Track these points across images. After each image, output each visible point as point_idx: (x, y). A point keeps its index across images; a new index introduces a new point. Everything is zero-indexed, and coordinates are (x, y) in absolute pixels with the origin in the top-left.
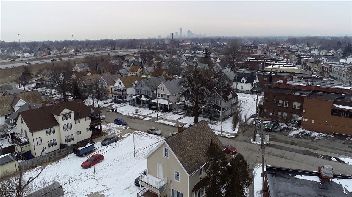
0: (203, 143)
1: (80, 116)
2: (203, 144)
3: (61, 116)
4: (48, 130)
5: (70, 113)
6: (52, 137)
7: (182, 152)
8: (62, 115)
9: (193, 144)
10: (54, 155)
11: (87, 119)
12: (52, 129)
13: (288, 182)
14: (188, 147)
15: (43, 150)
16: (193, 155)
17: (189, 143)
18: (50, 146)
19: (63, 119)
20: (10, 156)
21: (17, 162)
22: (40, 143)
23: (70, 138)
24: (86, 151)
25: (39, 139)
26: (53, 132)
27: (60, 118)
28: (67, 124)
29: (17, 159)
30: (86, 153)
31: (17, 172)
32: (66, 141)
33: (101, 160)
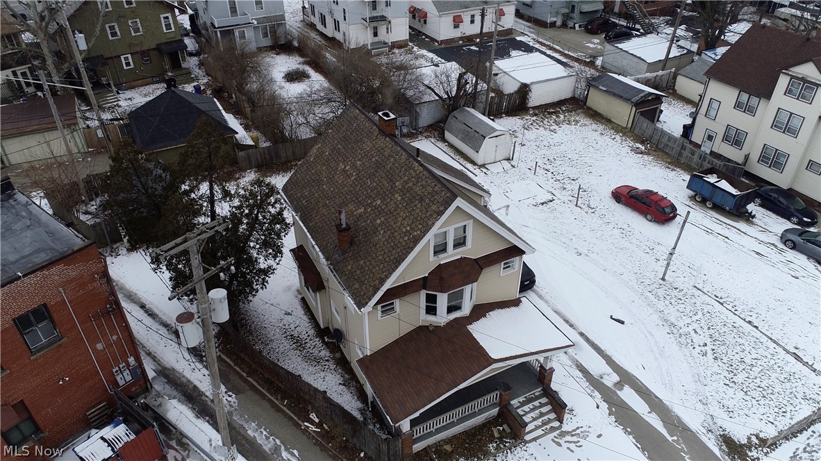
0: (362, 210)
2: (359, 211)
3: (789, 78)
4: (745, 97)
5: (819, 85)
6: (741, 121)
7: (327, 154)
8: (792, 77)
9: (353, 178)
10: (689, 155)
12: (754, 100)
13: (17, 261)
14: (343, 167)
15: (710, 138)
16: (324, 187)
17: (354, 166)
18: (726, 138)
19: (788, 92)
20: (642, 94)
21: (634, 109)
22: (713, 113)
23: (774, 159)
24: (707, 194)
25: (715, 105)
26: (750, 110)
27: (783, 82)
28: (792, 114)
29: (637, 105)
30: (705, 197)
31: (626, 128)
32: (763, 158)
33: (649, 217)
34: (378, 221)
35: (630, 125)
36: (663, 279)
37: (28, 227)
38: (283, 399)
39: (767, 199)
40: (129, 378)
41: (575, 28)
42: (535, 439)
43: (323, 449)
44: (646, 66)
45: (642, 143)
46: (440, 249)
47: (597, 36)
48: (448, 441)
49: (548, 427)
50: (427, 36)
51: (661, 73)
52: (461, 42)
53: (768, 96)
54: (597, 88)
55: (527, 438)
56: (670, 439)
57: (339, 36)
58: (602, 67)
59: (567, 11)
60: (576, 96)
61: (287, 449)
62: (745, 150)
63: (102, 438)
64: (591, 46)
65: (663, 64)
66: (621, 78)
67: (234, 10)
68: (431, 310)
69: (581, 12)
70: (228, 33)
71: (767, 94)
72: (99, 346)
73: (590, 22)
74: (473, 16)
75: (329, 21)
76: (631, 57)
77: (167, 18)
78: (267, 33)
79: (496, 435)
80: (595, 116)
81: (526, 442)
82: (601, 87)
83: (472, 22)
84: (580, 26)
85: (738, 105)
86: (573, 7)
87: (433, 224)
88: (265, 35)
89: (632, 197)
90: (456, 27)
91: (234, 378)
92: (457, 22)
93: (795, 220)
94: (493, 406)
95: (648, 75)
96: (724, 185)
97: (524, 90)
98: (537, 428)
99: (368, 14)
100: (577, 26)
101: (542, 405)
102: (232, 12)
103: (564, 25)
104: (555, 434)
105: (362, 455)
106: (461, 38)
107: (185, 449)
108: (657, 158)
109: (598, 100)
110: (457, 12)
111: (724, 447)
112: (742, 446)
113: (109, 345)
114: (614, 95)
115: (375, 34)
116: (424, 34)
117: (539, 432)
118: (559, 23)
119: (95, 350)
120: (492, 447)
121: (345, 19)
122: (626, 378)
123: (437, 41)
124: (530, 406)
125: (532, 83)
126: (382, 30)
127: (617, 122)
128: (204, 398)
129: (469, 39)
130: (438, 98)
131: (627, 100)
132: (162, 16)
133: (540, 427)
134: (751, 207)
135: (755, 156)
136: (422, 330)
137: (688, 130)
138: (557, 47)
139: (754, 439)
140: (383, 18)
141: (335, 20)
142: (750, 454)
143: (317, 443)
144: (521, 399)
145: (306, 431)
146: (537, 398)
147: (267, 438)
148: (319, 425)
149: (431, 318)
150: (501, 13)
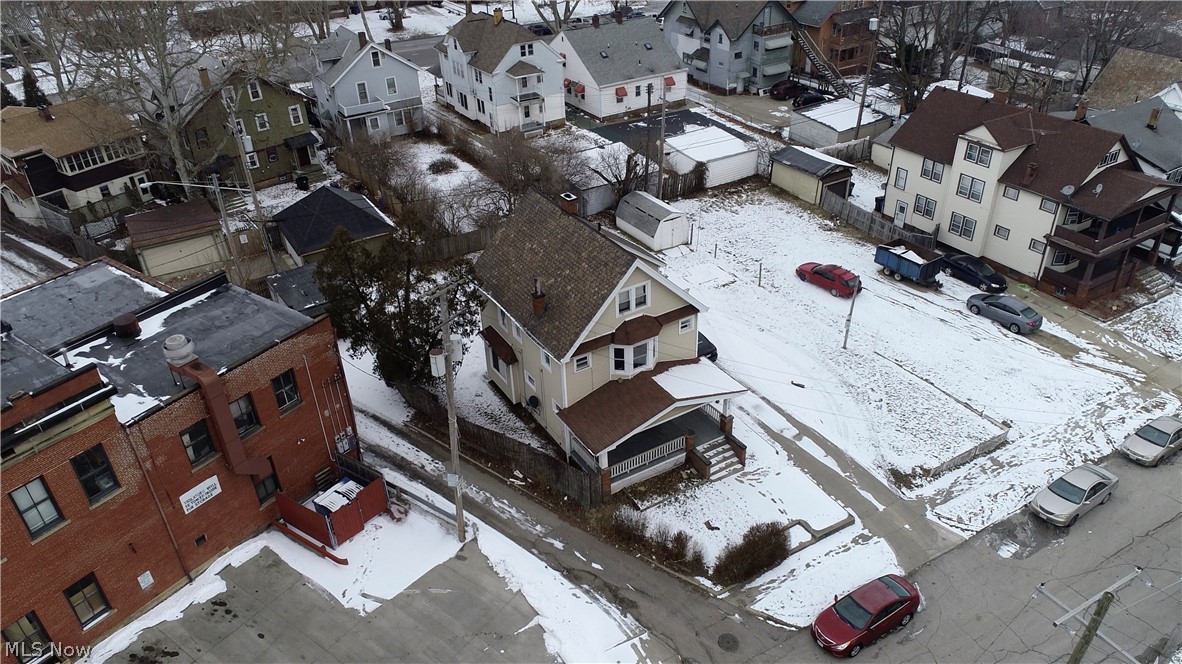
1: (1026, 181)
3: (966, 142)
4: (930, 163)
5: (992, 149)
6: (928, 189)
8: (969, 141)
9: (540, 255)
11: (1052, 206)
12: (939, 167)
13: (262, 335)
14: (530, 246)
15: (902, 210)
16: (513, 265)
18: (917, 209)
19: (968, 156)
20: (829, 167)
21: (821, 183)
22: (901, 183)
23: (964, 227)
24: (893, 265)
25: (903, 174)
26: (936, 177)
27: (961, 147)
28: (973, 178)
29: (823, 179)
30: (894, 271)
31: (814, 205)
32: (953, 227)
33: (834, 292)
34: (569, 288)
35: (818, 201)
36: (845, 348)
37: (258, 310)
38: (487, 462)
39: (956, 267)
40: (347, 447)
41: (758, 94)
42: (720, 479)
43: (530, 498)
44: (836, 136)
45: (831, 219)
46: (625, 307)
47: (784, 102)
48: (643, 483)
49: (732, 468)
50: (586, 113)
51: (853, 142)
52: (626, 118)
53: (950, 162)
54: (780, 162)
55: (712, 478)
56: (843, 475)
57: (484, 119)
58: (790, 139)
59: (748, 75)
60: (760, 173)
61: (497, 499)
62: (936, 220)
63: (336, 491)
64: (778, 114)
65: (856, 132)
66: (807, 151)
67: (363, 96)
68: (620, 365)
69: (764, 76)
70: (359, 122)
71: (948, 160)
72: (327, 413)
73: (775, 87)
74: (638, 88)
75: (472, 102)
76: (819, 125)
77: (295, 109)
78: (401, 119)
79: (685, 476)
80: (781, 193)
81: (712, 481)
82: (785, 162)
83: (638, 94)
84: (765, 92)
85: (924, 173)
86: (755, 70)
87: (618, 282)
88: (400, 122)
89: (816, 273)
90: (620, 100)
91: (436, 448)
92: (620, 95)
93: (984, 287)
94: (680, 451)
95: (840, 145)
96: (912, 256)
97: (700, 169)
98: (721, 470)
99: (518, 92)
100: (761, 92)
101: (725, 451)
102: (361, 98)
103: (746, 91)
104: (738, 474)
105: (566, 498)
106: (626, 114)
107: (406, 504)
108: (847, 234)
109: (783, 176)
110: (620, 84)
111: (892, 478)
112: (907, 475)
113: (333, 412)
114: (799, 169)
115: (527, 115)
116: (582, 111)
117: (724, 473)
118: (740, 89)
119: (323, 415)
120: (681, 486)
121: (491, 99)
122: (804, 431)
123: (599, 119)
124: (715, 451)
125: (708, 162)
126: (534, 108)
127: (805, 199)
128: (412, 466)
129: (636, 114)
130: (606, 183)
131: (813, 174)
132: (290, 108)
133: (724, 469)
134: (940, 277)
135: (945, 225)
136: (613, 385)
137: (880, 202)
138: (739, 118)
139: (918, 470)
140: (535, 96)
141: (478, 100)
142: (914, 482)
143: (523, 494)
144: (706, 446)
145: (512, 485)
146: (720, 445)
147: (478, 493)
148: (524, 479)
149: (620, 372)
150: (670, 83)
